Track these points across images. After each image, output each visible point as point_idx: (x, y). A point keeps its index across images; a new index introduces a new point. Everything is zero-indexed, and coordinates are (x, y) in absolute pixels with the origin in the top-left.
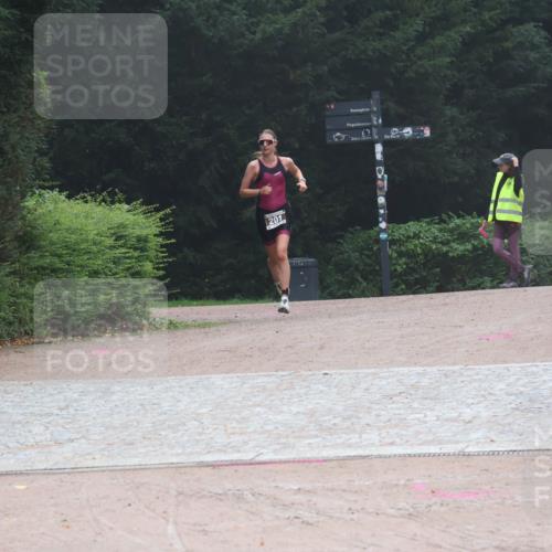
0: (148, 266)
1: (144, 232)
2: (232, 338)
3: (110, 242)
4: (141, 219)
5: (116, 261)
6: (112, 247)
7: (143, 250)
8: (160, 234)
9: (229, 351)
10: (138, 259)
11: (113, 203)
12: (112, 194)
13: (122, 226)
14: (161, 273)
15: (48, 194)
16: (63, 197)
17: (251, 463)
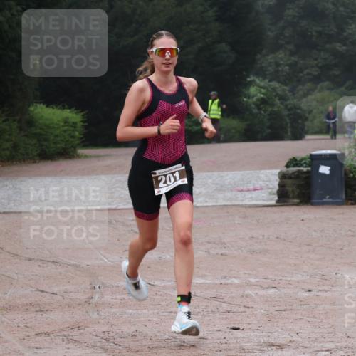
0: (77, 134)
1: (76, 120)
2: (109, 162)
3: (62, 124)
4: (74, 115)
5: (65, 131)
6: (63, 126)
7: (75, 127)
8: (82, 121)
9: (107, 166)
10: (74, 131)
11: (64, 109)
12: (64, 106)
13: (67, 118)
14: (82, 136)
15: (38, 105)
16: (44, 106)
17: (115, 209)
